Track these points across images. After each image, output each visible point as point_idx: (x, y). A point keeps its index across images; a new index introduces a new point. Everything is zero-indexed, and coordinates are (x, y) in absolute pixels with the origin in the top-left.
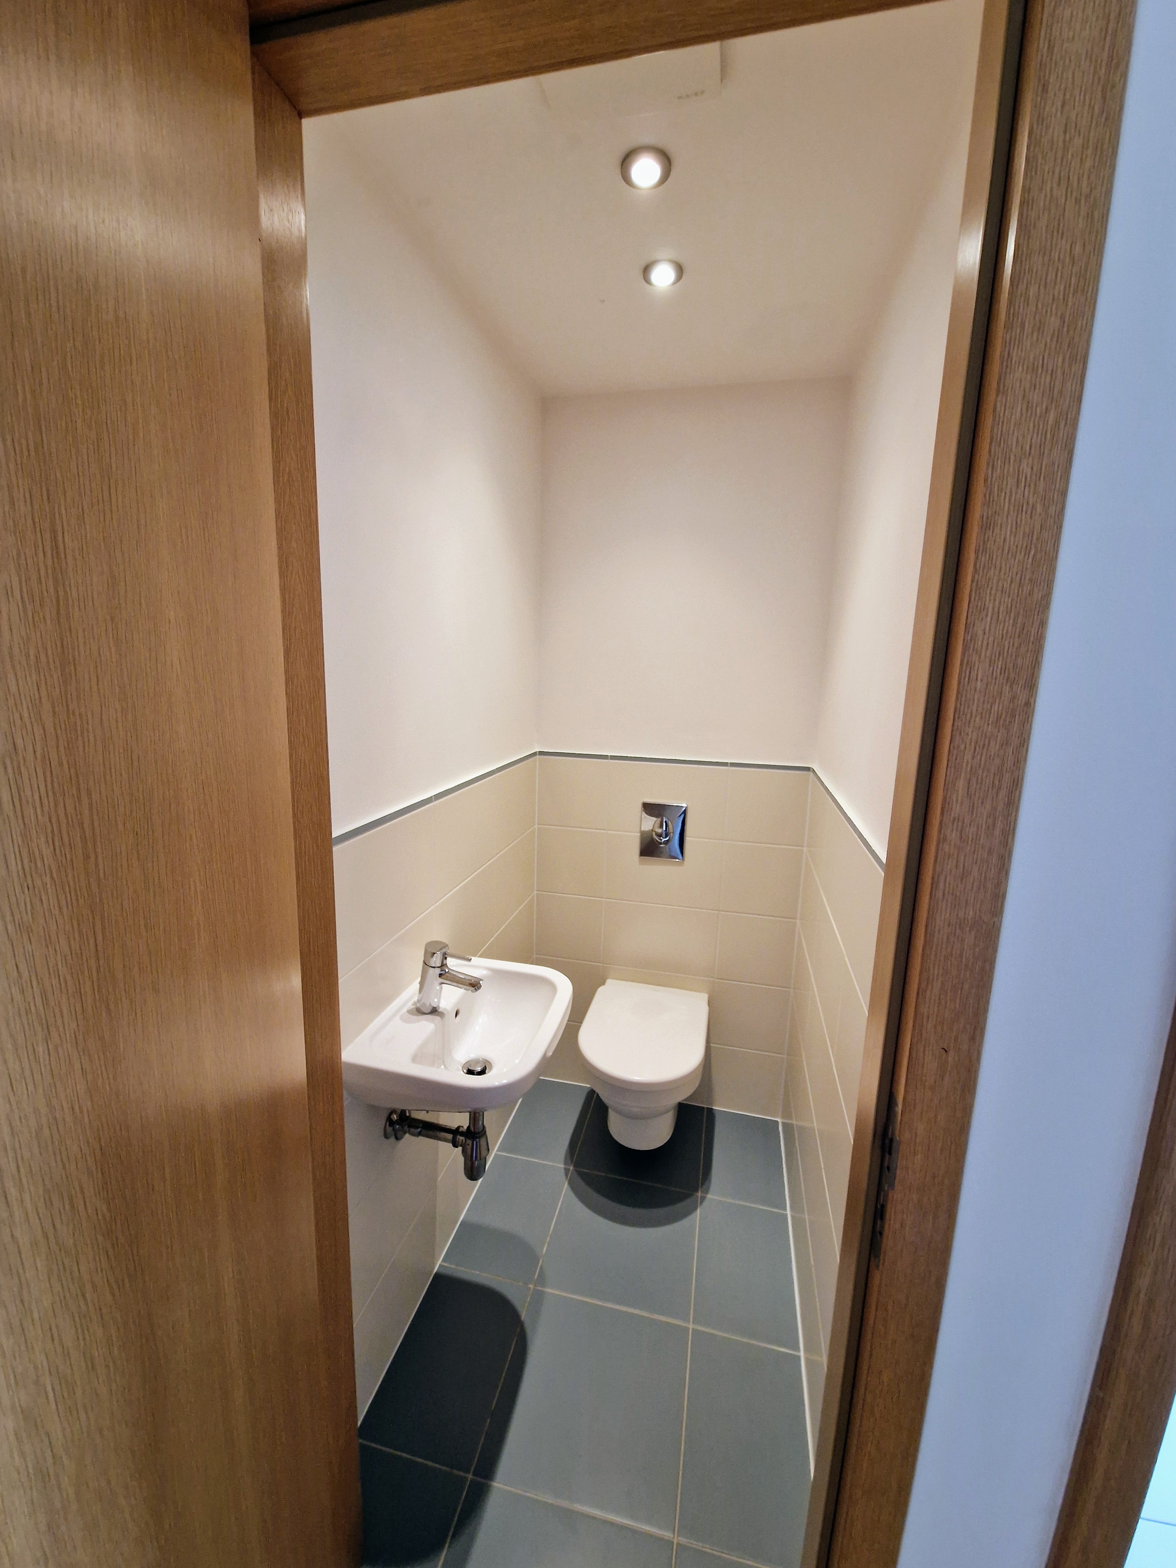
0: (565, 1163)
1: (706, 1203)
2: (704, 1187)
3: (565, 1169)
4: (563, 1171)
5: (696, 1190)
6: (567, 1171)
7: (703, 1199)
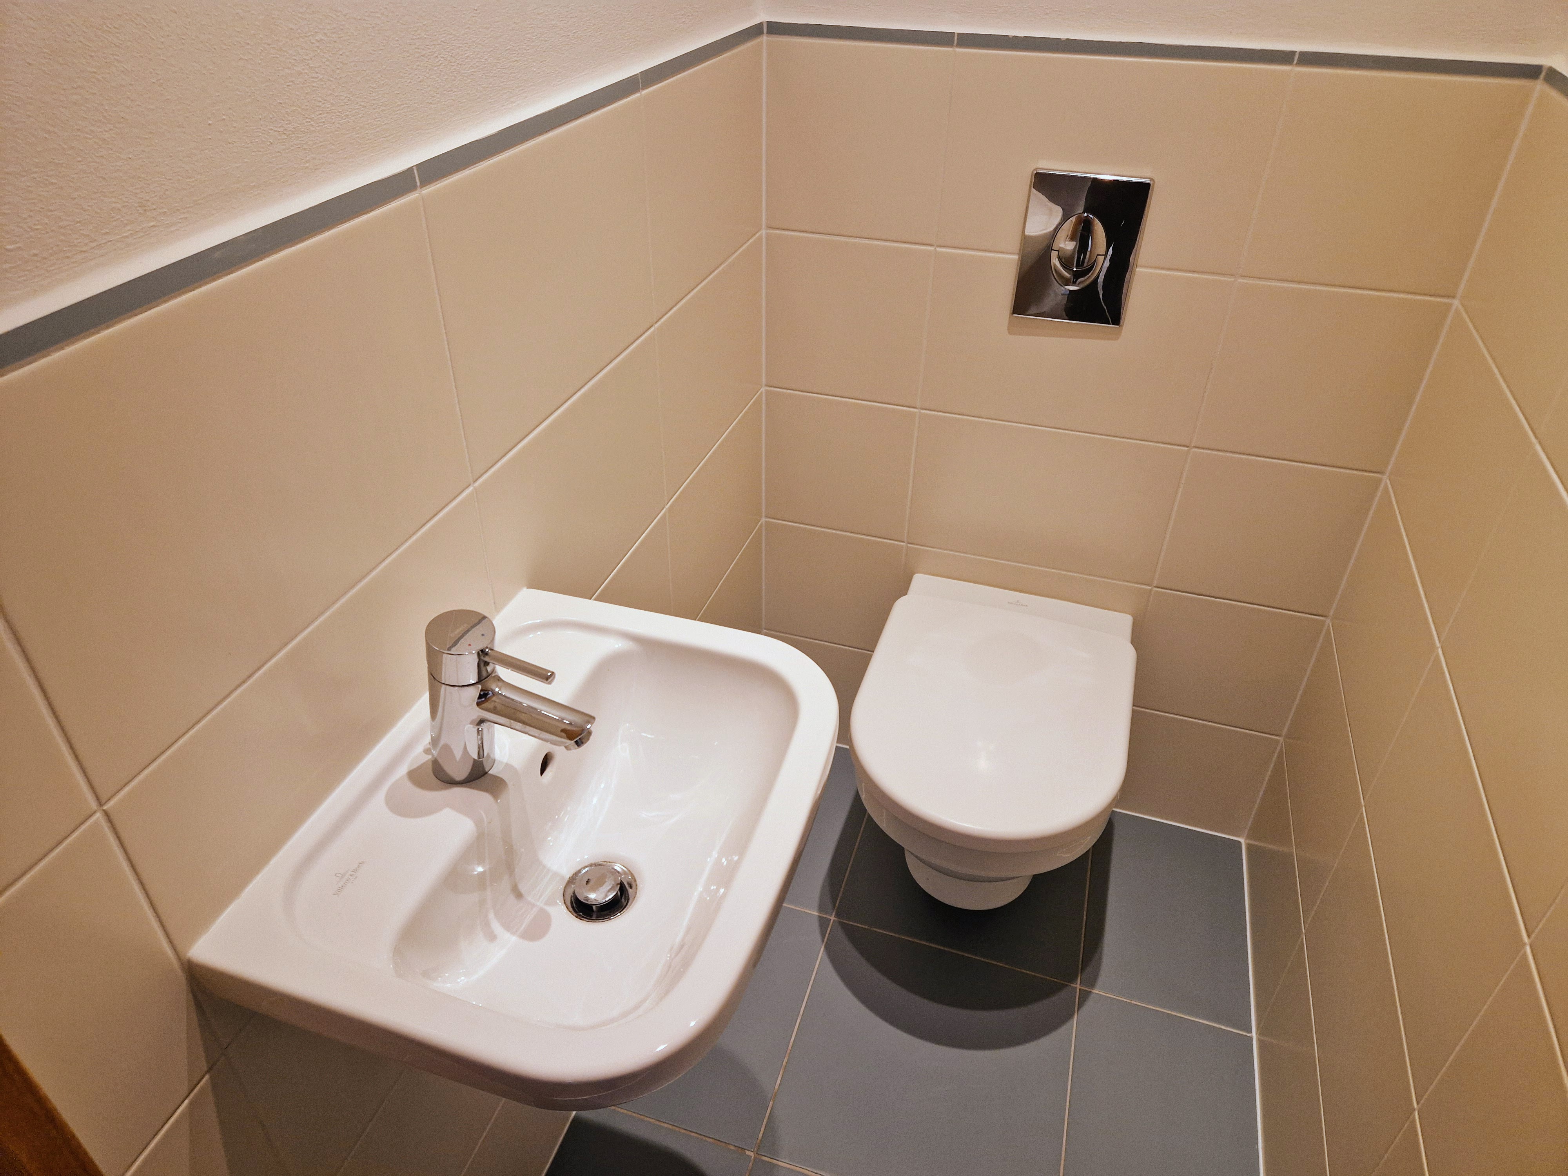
0: (821, 908)
1: (1090, 1004)
2: (1089, 970)
3: (821, 919)
4: (816, 925)
5: (1073, 979)
6: (823, 923)
7: (1085, 996)
